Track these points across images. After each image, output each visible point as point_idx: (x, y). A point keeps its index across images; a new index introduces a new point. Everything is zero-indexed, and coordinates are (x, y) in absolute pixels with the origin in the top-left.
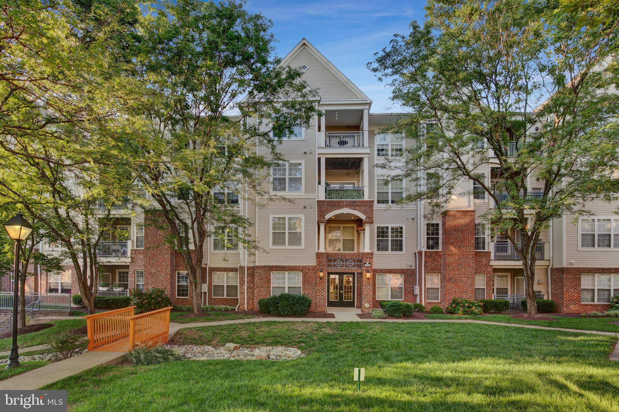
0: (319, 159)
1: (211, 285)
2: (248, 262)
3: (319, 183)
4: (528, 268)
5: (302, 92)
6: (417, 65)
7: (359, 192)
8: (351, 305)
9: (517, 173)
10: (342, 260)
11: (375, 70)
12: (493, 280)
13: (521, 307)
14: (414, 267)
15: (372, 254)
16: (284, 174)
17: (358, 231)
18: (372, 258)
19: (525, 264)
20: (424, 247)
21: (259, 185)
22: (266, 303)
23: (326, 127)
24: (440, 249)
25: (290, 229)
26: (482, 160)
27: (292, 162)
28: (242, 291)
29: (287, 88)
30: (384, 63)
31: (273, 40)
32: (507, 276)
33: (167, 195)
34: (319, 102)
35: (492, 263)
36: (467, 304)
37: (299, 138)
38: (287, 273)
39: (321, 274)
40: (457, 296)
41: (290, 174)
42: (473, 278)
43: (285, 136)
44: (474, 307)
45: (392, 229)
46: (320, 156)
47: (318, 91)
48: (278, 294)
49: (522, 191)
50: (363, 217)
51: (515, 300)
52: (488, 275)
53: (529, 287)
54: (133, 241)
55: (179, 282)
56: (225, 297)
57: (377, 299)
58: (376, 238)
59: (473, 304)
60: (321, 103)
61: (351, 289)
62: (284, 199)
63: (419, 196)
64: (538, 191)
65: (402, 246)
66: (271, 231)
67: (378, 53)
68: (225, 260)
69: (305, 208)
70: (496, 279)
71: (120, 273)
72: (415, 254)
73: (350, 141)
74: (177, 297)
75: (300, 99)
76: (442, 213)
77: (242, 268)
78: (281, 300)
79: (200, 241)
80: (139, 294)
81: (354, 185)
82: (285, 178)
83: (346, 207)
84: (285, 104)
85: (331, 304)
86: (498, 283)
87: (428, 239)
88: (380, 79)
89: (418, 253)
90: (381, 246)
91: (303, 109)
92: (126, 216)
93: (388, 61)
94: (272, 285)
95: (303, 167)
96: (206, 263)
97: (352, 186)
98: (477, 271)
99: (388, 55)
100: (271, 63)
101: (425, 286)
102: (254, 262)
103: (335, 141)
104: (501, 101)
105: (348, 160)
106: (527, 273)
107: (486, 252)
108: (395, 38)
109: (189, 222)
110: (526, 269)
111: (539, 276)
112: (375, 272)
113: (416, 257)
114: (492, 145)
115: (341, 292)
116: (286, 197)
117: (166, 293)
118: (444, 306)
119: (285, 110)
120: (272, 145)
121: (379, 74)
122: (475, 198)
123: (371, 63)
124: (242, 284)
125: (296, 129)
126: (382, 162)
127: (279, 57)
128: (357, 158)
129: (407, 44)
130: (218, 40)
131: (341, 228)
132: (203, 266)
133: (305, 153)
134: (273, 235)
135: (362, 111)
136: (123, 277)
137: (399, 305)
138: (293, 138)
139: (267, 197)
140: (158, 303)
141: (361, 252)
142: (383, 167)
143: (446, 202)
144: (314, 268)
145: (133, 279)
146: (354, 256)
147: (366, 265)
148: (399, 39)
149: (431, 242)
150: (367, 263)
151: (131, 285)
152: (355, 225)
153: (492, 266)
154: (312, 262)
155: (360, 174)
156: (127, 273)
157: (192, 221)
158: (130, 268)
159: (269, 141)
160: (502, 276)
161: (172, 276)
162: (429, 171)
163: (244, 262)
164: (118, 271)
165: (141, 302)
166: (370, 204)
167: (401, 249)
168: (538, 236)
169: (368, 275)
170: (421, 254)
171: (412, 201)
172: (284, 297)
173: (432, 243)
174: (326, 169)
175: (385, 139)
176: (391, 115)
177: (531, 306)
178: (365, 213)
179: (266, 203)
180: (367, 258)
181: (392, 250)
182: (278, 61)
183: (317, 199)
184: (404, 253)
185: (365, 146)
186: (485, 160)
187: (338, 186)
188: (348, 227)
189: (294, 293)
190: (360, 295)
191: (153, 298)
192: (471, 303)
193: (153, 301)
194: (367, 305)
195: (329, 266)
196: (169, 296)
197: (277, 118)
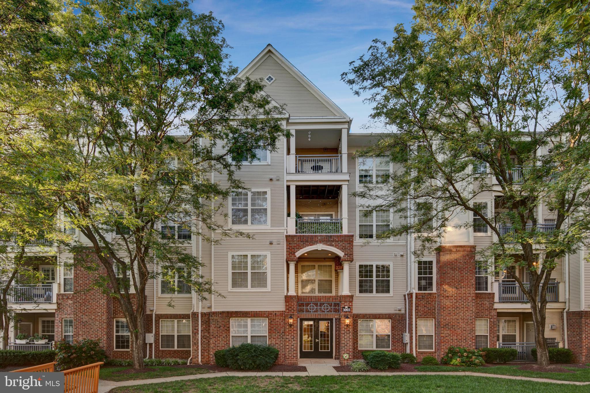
0: (288, 187)
1: (159, 334)
2: (203, 308)
3: (289, 215)
4: (538, 311)
5: (264, 108)
6: (402, 77)
7: (338, 225)
8: (328, 355)
9: (523, 202)
10: (316, 305)
11: (351, 82)
12: (499, 326)
13: (531, 357)
14: (403, 312)
15: (352, 297)
16: (247, 205)
17: (336, 270)
18: (352, 302)
19: (534, 307)
20: (414, 289)
21: (210, 217)
22: (223, 355)
23: (296, 149)
24: (434, 291)
25: (253, 268)
26: (482, 187)
27: (253, 190)
28: (195, 341)
29: (246, 103)
30: (361, 74)
31: (225, 45)
32: (515, 321)
33: (102, 229)
34: (288, 119)
35: (496, 306)
36: (465, 354)
37: (263, 163)
38: (249, 320)
39: (291, 321)
40: (454, 344)
41: (253, 205)
42: (473, 324)
43: (247, 160)
44: (474, 357)
45: (377, 267)
46: (289, 184)
47: (285, 107)
48: (237, 345)
49: (530, 224)
50: (341, 254)
51: (525, 348)
52: (492, 320)
53: (538, 334)
54: (59, 284)
55: (117, 331)
56: (176, 348)
57: (359, 349)
58: (358, 279)
59: (473, 353)
60: (290, 121)
61: (328, 337)
62: (241, 234)
63: (406, 229)
64: (551, 223)
65: (389, 287)
66: (230, 271)
67: (354, 62)
68: (170, 305)
69: (271, 243)
70: (502, 325)
71: (44, 322)
72: (405, 296)
73: (326, 166)
74: (115, 350)
75: (262, 117)
76: (436, 249)
77: (195, 315)
78: (241, 352)
79: (141, 283)
80: (66, 346)
81: (332, 217)
82: (247, 209)
83: (320, 242)
84: (244, 122)
85: (304, 355)
86: (504, 330)
87: (420, 279)
88: (357, 93)
89: (408, 295)
90: (365, 287)
91: (267, 129)
92: (41, 255)
93: (366, 71)
94: (231, 335)
95: (268, 196)
96: (152, 308)
97: (329, 218)
98: (478, 316)
99: (366, 64)
100: (224, 73)
101: (416, 333)
102: (210, 307)
103: (308, 166)
104: (505, 119)
105: (323, 188)
106: (536, 318)
107: (489, 294)
108: (375, 44)
109: (127, 261)
110: (536, 313)
111: (550, 320)
112: (356, 318)
113: (405, 299)
114: (494, 169)
115: (317, 340)
116: (244, 231)
117: (101, 345)
118: (439, 356)
119: (244, 130)
120: (229, 171)
121: (356, 87)
122: (475, 231)
123: (346, 74)
124: (195, 333)
125: (259, 152)
126: (362, 190)
127: (235, 66)
128: (334, 186)
129: (389, 50)
130: (155, 44)
131: (317, 267)
132: (148, 312)
133: (271, 180)
134: (232, 276)
135: (340, 131)
136: (48, 327)
137: (384, 356)
138: (255, 162)
139: (220, 231)
140: (91, 357)
141: (340, 294)
142: (363, 195)
143: (439, 236)
144: (282, 313)
145: (60, 330)
146: (331, 299)
147: (344, 310)
148: (379, 45)
149: (423, 282)
150: (346, 307)
151: (58, 337)
152: (333, 264)
153: (496, 309)
154: (280, 306)
155: (339, 204)
156: (53, 322)
157: (131, 260)
158: (56, 316)
159: (224, 165)
160: (509, 321)
161: (109, 325)
162: (418, 201)
163: (198, 308)
164: (40, 320)
165: (69, 356)
166: (349, 239)
167: (388, 291)
168: (550, 275)
169: (347, 321)
170: (412, 297)
171: (395, 236)
172: (245, 348)
173: (425, 284)
174: (297, 198)
175: (364, 164)
176: (371, 135)
177: (542, 356)
178: (342, 249)
179: (219, 239)
180: (346, 302)
181: (377, 292)
182: (234, 71)
183: (285, 234)
184: (392, 295)
185: (343, 172)
186: (484, 188)
187: (313, 218)
188: (326, 266)
189: (258, 343)
190: (338, 344)
191: (85, 352)
192: (471, 353)
193: (84, 355)
194: (346, 356)
195: (301, 311)
196: (105, 349)
197: (234, 138)
